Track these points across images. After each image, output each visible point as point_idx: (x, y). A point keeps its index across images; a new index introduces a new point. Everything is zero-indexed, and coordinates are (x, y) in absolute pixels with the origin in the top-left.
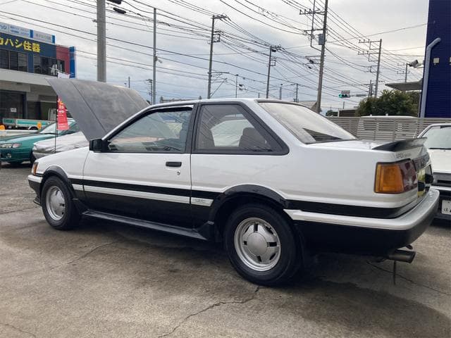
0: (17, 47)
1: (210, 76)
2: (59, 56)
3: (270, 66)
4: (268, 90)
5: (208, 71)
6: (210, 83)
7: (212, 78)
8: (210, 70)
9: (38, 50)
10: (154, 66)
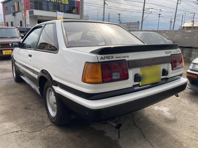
0: (59, 2)
1: (144, 11)
2: (76, 5)
3: (177, 4)
4: (175, 17)
5: (143, 8)
6: (143, 14)
7: (144, 12)
8: (144, 8)
9: (68, 3)
10: (104, 6)
